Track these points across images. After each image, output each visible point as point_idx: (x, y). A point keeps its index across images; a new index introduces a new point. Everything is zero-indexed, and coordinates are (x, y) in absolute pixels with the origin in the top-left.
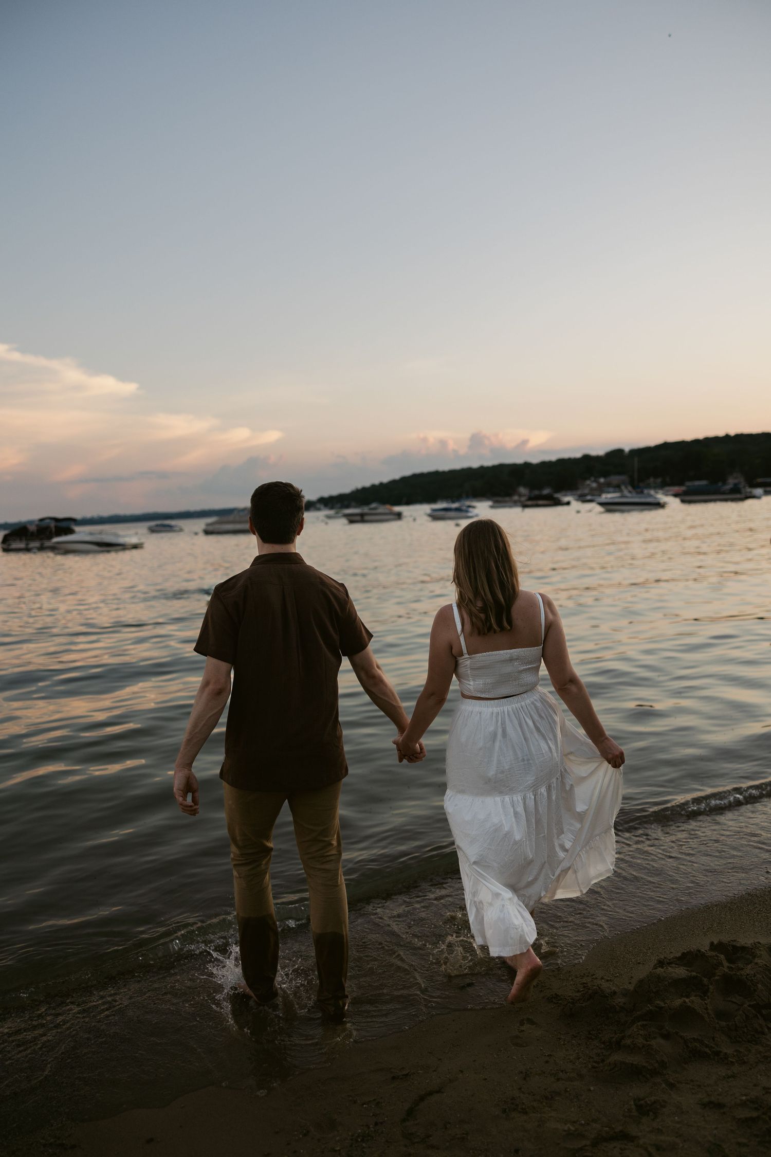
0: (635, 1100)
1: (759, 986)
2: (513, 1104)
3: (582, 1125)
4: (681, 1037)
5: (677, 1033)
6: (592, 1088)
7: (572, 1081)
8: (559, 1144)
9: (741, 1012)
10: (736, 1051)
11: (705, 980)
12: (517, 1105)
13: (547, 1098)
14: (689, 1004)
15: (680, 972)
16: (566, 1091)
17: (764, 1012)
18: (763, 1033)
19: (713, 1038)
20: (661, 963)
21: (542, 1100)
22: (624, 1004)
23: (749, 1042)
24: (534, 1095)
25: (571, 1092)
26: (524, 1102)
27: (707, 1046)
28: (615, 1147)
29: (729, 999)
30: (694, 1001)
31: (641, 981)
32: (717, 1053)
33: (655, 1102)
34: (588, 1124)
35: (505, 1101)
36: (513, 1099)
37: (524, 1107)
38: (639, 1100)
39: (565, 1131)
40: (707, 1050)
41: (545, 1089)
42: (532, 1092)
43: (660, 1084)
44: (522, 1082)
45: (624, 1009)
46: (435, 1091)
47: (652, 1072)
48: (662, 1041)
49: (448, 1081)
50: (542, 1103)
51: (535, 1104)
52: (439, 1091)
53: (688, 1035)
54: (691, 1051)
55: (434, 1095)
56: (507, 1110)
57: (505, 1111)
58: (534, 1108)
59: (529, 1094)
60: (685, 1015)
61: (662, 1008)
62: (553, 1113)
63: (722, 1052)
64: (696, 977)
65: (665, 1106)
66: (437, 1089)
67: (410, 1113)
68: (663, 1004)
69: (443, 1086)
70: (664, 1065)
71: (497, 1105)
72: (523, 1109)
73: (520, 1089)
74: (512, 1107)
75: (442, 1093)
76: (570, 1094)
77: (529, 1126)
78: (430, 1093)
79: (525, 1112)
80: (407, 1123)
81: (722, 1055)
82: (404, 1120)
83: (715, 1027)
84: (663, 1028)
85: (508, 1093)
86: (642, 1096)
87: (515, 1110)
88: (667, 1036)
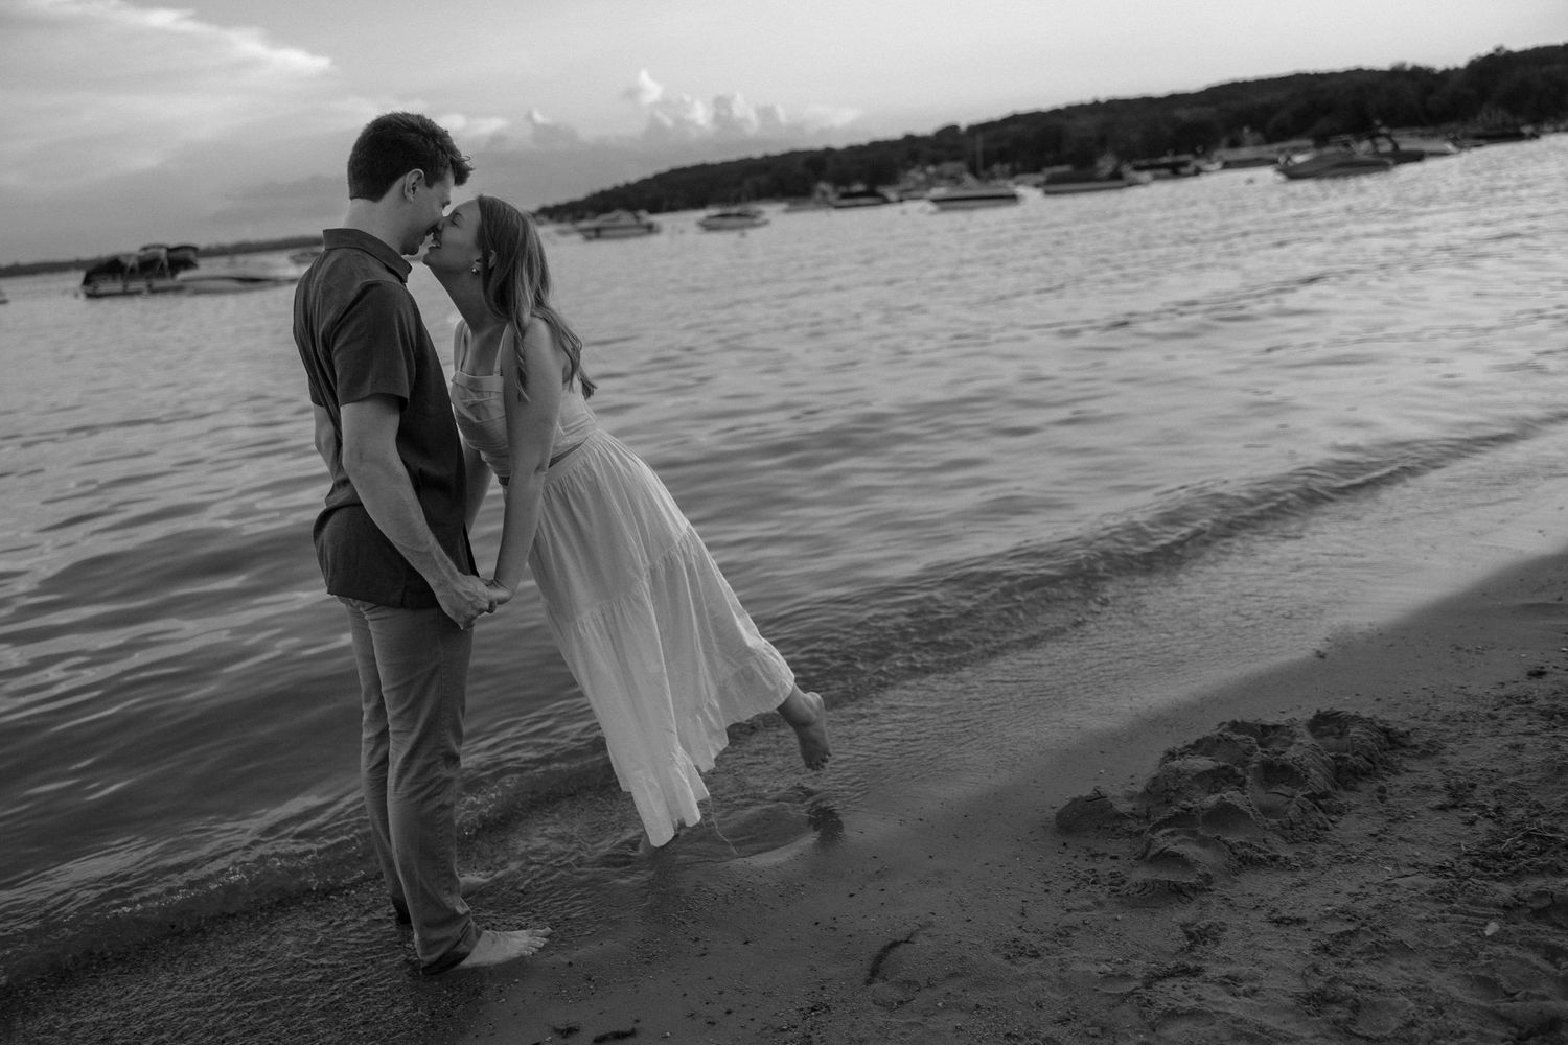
0: (1181, 927)
1: (1312, 770)
2: (1016, 946)
3: (1119, 963)
4: (1225, 842)
5: (1218, 838)
6: (1119, 917)
7: (1087, 912)
8: (1096, 990)
9: (1295, 805)
10: (1297, 853)
11: (1239, 770)
12: (1023, 948)
13: (1060, 935)
14: (1229, 800)
15: (1203, 763)
16: (1085, 924)
17: (1322, 802)
18: (1327, 829)
19: (1264, 841)
20: (1171, 755)
21: (1054, 939)
22: (1134, 809)
23: (1310, 840)
24: (1041, 934)
25: (1092, 924)
26: (1030, 942)
27: (1259, 851)
28: (1175, 986)
29: (1274, 790)
30: (1232, 796)
31: (1155, 778)
32: (1275, 859)
33: (1209, 927)
34: (1128, 961)
35: (1004, 945)
36: (1015, 940)
37: (1032, 949)
38: (1187, 925)
39: (1100, 973)
40: (1261, 855)
41: (1056, 925)
42: (1038, 930)
43: (1209, 903)
44: (1021, 919)
45: (1134, 815)
46: (901, 942)
47: (1194, 888)
48: (1199, 850)
49: (918, 927)
50: (1055, 941)
51: (1047, 944)
52: (907, 942)
53: (1233, 839)
54: (1240, 859)
55: (903, 946)
56: (1011, 955)
57: (1008, 958)
58: (1048, 949)
59: (1034, 932)
60: (1224, 815)
61: (1189, 809)
62: (1076, 954)
63: (1279, 856)
64: (1225, 768)
65: (1225, 930)
66: (904, 938)
67: (875, 973)
68: (1190, 805)
69: (912, 934)
70: (1208, 879)
71: (995, 951)
72: (1033, 952)
73: (1020, 927)
74: (1017, 951)
75: (913, 943)
76: (1091, 927)
77: (1047, 972)
78: (895, 944)
79: (1035, 955)
80: (874, 986)
81: (1281, 860)
82: (869, 982)
83: (1265, 828)
84: (1194, 833)
85: (1006, 935)
86: (1189, 920)
87: (1021, 954)
88: (1204, 842)
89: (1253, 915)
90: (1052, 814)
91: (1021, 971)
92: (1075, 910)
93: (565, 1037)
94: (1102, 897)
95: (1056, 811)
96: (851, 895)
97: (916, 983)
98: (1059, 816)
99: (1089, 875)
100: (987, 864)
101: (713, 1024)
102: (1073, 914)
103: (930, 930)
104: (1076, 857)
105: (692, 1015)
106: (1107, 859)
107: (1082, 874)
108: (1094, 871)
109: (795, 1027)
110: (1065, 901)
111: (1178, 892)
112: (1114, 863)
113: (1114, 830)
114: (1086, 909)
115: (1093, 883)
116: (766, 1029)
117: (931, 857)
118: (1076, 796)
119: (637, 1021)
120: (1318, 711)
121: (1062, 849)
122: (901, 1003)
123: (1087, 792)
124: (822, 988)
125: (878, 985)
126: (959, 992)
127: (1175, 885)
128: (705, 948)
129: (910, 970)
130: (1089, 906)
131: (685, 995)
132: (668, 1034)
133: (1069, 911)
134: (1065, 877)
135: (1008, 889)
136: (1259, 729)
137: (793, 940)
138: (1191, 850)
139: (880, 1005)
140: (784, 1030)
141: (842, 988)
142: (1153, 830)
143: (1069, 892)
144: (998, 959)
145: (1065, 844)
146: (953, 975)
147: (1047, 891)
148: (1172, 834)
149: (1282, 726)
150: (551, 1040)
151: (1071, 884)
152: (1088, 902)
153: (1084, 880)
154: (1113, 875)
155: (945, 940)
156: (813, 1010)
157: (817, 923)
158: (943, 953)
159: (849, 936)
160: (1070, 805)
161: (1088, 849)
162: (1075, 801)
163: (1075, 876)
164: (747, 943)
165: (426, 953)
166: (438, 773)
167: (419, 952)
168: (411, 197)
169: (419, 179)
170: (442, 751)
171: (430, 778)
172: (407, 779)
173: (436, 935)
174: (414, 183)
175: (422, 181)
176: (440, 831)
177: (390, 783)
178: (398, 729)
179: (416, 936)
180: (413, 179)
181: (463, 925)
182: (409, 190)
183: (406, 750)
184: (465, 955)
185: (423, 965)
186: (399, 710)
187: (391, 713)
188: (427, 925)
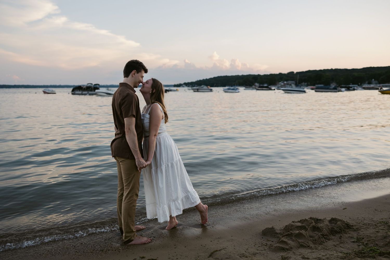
0: (281, 256)
1: (324, 229)
2: (243, 255)
4: (298, 241)
5: (296, 240)
6: (268, 253)
9: (317, 236)
10: (315, 246)
11: (307, 227)
12: (244, 255)
13: (254, 254)
14: (301, 232)
15: (299, 224)
16: (260, 253)
17: (325, 237)
18: (324, 242)
19: (308, 242)
20: (293, 222)
21: (252, 255)
22: (280, 232)
23: (319, 244)
24: (250, 253)
26: (246, 255)
27: (306, 244)
29: (314, 232)
30: (303, 232)
31: (286, 226)
33: (288, 257)
36: (243, 254)
40: (306, 245)
41: (253, 252)
43: (290, 253)
44: (246, 250)
45: (280, 234)
46: (218, 251)
47: (288, 249)
48: (292, 242)
49: (223, 249)
51: (250, 255)
52: (219, 251)
53: (300, 241)
54: (300, 245)
57: (240, 257)
59: (248, 253)
60: (300, 235)
61: (292, 233)
62: (256, 258)
63: (310, 246)
64: (304, 226)
65: (291, 258)
66: (219, 250)
67: (210, 256)
68: (292, 232)
69: (221, 250)
70: (291, 248)
71: (238, 255)
73: (245, 252)
78: (217, 251)
79: (247, 257)
80: (210, 258)
81: (310, 247)
82: (208, 257)
83: (309, 240)
84: (292, 239)
85: (241, 252)
86: (284, 255)
87: (243, 256)
88: (293, 241)
89: (299, 256)
90: (262, 231)
93: (142, 259)
94: (266, 248)
96: (211, 241)
98: (263, 231)
100: (243, 239)
102: (258, 251)
103: (225, 249)
104: (264, 240)
105: (169, 258)
106: (271, 241)
107: (264, 244)
108: (267, 243)
111: (283, 249)
112: (272, 242)
113: (274, 236)
114: (262, 250)
115: (266, 246)
117: (232, 236)
118: (267, 227)
120: (332, 218)
123: (270, 227)
127: (283, 248)
128: (176, 247)
129: (218, 256)
130: (263, 250)
131: (169, 255)
133: (258, 250)
134: (259, 244)
135: (246, 244)
136: (316, 220)
137: (195, 248)
138: (290, 242)
141: (202, 258)
142: (283, 237)
143: (259, 247)
144: (238, 257)
145: (262, 238)
147: (254, 246)
148: (287, 238)
149: (322, 220)
150: (139, 259)
152: (262, 249)
154: (271, 245)
155: (228, 252)
157: (202, 245)
158: (226, 254)
159: (208, 248)
160: (265, 229)
161: (267, 239)
162: (267, 228)
163: (262, 244)
164: (185, 247)
165: (125, 239)
166: (134, 198)
167: (124, 238)
168: (134, 76)
169: (135, 72)
170: (135, 193)
171: (132, 199)
172: (127, 199)
173: (128, 235)
174: (134, 73)
175: (136, 72)
176: (133, 211)
177: (123, 200)
178: (126, 188)
179: (124, 235)
180: (134, 72)
181: (134, 233)
182: (133, 75)
183: (127, 192)
184: (132, 240)
185: (124, 241)
186: (126, 184)
187: (125, 185)
188: (127, 232)
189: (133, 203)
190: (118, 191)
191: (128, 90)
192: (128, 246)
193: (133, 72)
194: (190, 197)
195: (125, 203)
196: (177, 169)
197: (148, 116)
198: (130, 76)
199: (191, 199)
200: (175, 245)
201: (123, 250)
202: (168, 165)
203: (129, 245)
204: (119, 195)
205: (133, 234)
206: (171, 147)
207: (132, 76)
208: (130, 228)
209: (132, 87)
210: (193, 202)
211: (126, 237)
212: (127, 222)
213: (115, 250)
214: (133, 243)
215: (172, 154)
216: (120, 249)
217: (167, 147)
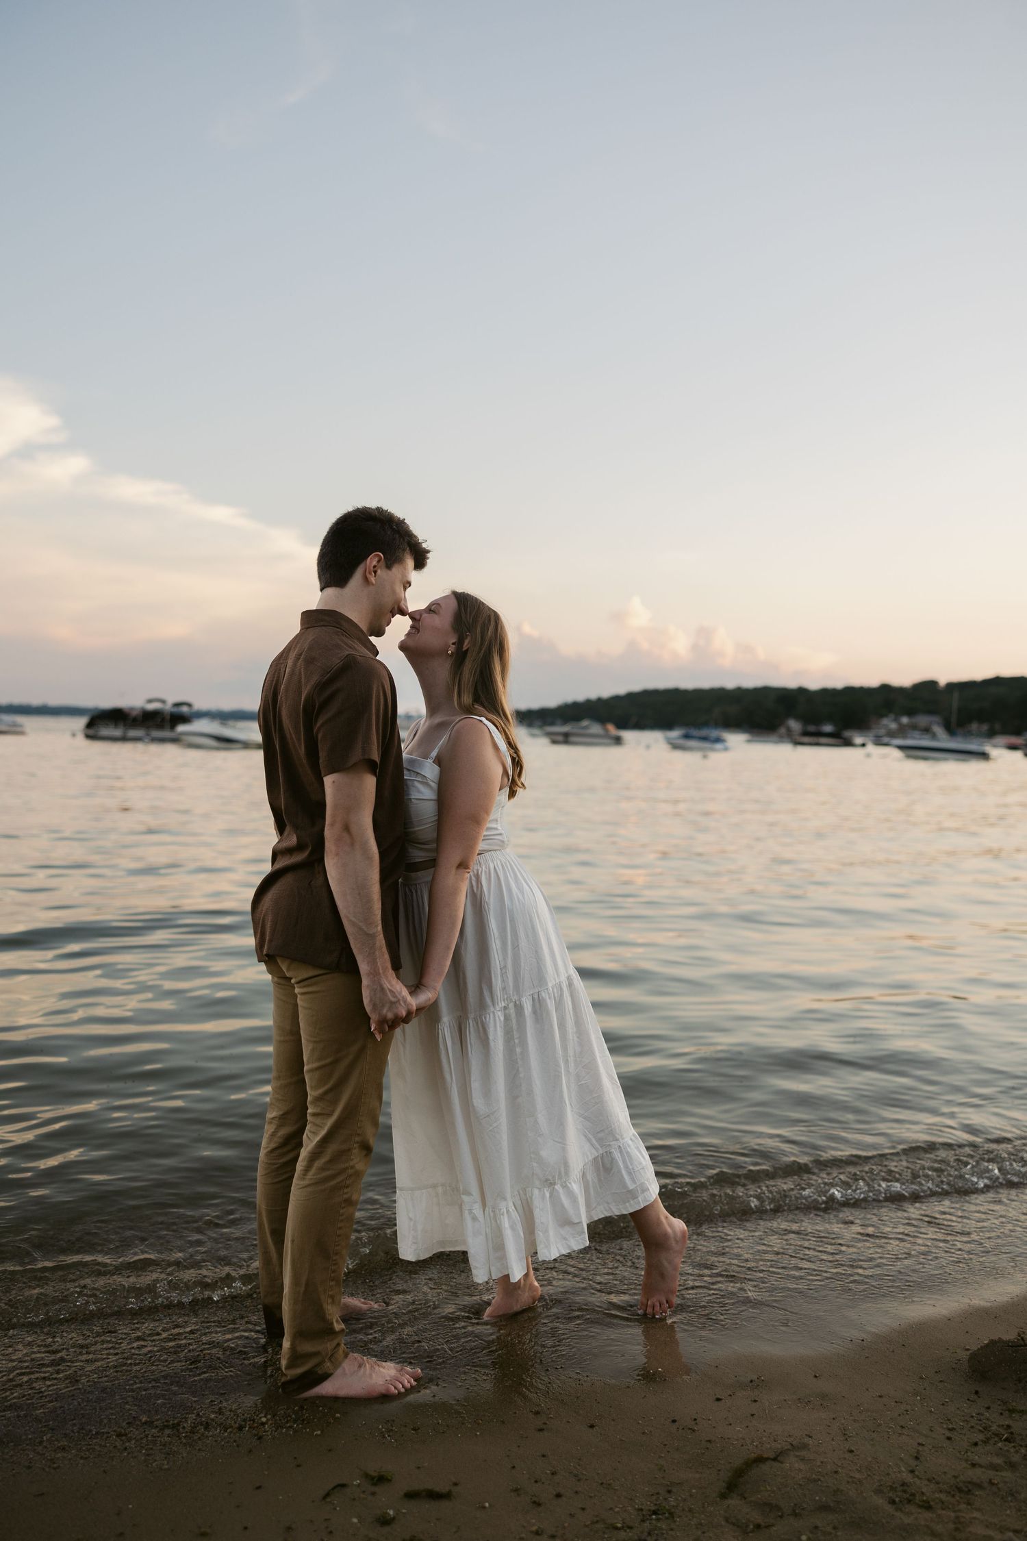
2: (905, 1491)
7: (997, 1471)
12: (913, 1495)
13: (960, 1490)
16: (991, 1482)
21: (952, 1493)
24: (938, 1483)
25: (1000, 1486)
26: (923, 1490)
35: (891, 1486)
36: (903, 1484)
37: (925, 1498)
41: (955, 1477)
42: (934, 1479)
44: (913, 1463)
46: (767, 1459)
49: (789, 1447)
50: (953, 1496)
51: (943, 1496)
52: (775, 1459)
55: (769, 1463)
56: (897, 1500)
57: (893, 1502)
58: (943, 1503)
59: (929, 1480)
62: (976, 1514)
66: (772, 1455)
67: (734, 1484)
69: (781, 1452)
71: (878, 1491)
72: (924, 1501)
73: (912, 1471)
74: (904, 1496)
75: (782, 1463)
76: (999, 1489)
77: (939, 1528)
78: (760, 1460)
79: (927, 1506)
80: (730, 1502)
82: (723, 1496)
85: (894, 1475)
87: (909, 1501)
90: (964, 1355)
91: (907, 1520)
92: (981, 1466)
93: (375, 1484)
94: (1016, 1458)
95: (968, 1353)
96: (718, 1400)
97: (778, 1508)
98: (974, 1357)
99: (1003, 1432)
100: (880, 1397)
101: (539, 1505)
102: (978, 1471)
103: (803, 1453)
104: (988, 1408)
105: (516, 1490)
107: (994, 1428)
108: (1009, 1427)
109: (631, 1528)
110: (969, 1454)
114: (995, 1467)
115: (1006, 1440)
116: (597, 1522)
117: (816, 1377)
118: (995, 1337)
119: (456, 1484)
121: (973, 1397)
122: (758, 1526)
123: (1010, 1334)
124: (669, 1492)
125: (734, 1502)
126: (829, 1529)
128: (545, 1424)
129: (773, 1492)
130: (999, 1464)
131: (514, 1467)
132: (487, 1505)
133: (973, 1465)
134: (972, 1427)
135: (902, 1427)
137: (644, 1433)
139: (734, 1524)
140: (617, 1528)
141: (691, 1496)
143: (976, 1444)
144: (880, 1501)
145: (977, 1392)
146: (824, 1508)
147: (949, 1438)
150: (359, 1485)
151: (979, 1437)
152: (998, 1461)
153: (997, 1435)
155: (819, 1466)
156: (655, 1513)
157: (674, 1421)
158: (815, 1481)
159: (709, 1441)
160: (987, 1345)
161: (1005, 1403)
162: (993, 1342)
163: (985, 1428)
164: (592, 1426)
165: (291, 1365)
166: (351, 1163)
167: (284, 1363)
168: (373, 579)
169: (379, 561)
170: (357, 1139)
171: (342, 1166)
172: (318, 1163)
173: (307, 1347)
174: (375, 567)
175: (383, 563)
176: (340, 1228)
177: (300, 1166)
178: (315, 1111)
179: (286, 1344)
180: (374, 563)
181: (335, 1342)
182: (370, 573)
183: (323, 1133)
184: (326, 1377)
185: (283, 1379)
186: (321, 1091)
187: (311, 1094)
188: (300, 1335)
189: (347, 1187)
190: (270, 1123)
191: (346, 644)
192: (302, 1408)
193: (372, 560)
194: (621, 1163)
195: (306, 1182)
196: (562, 1025)
197: (430, 771)
198: (356, 580)
199: (624, 1172)
200: (537, 1413)
201: (278, 1427)
202: (519, 1008)
203: (306, 1399)
204: (273, 1145)
205: (330, 1346)
206: (531, 921)
207: (366, 580)
208: (321, 1315)
209: (364, 626)
210: (631, 1186)
211: (295, 1359)
212: (307, 1285)
213: (240, 1428)
214: (327, 1388)
215: (536, 952)
216: (264, 1420)
217: (512, 920)
